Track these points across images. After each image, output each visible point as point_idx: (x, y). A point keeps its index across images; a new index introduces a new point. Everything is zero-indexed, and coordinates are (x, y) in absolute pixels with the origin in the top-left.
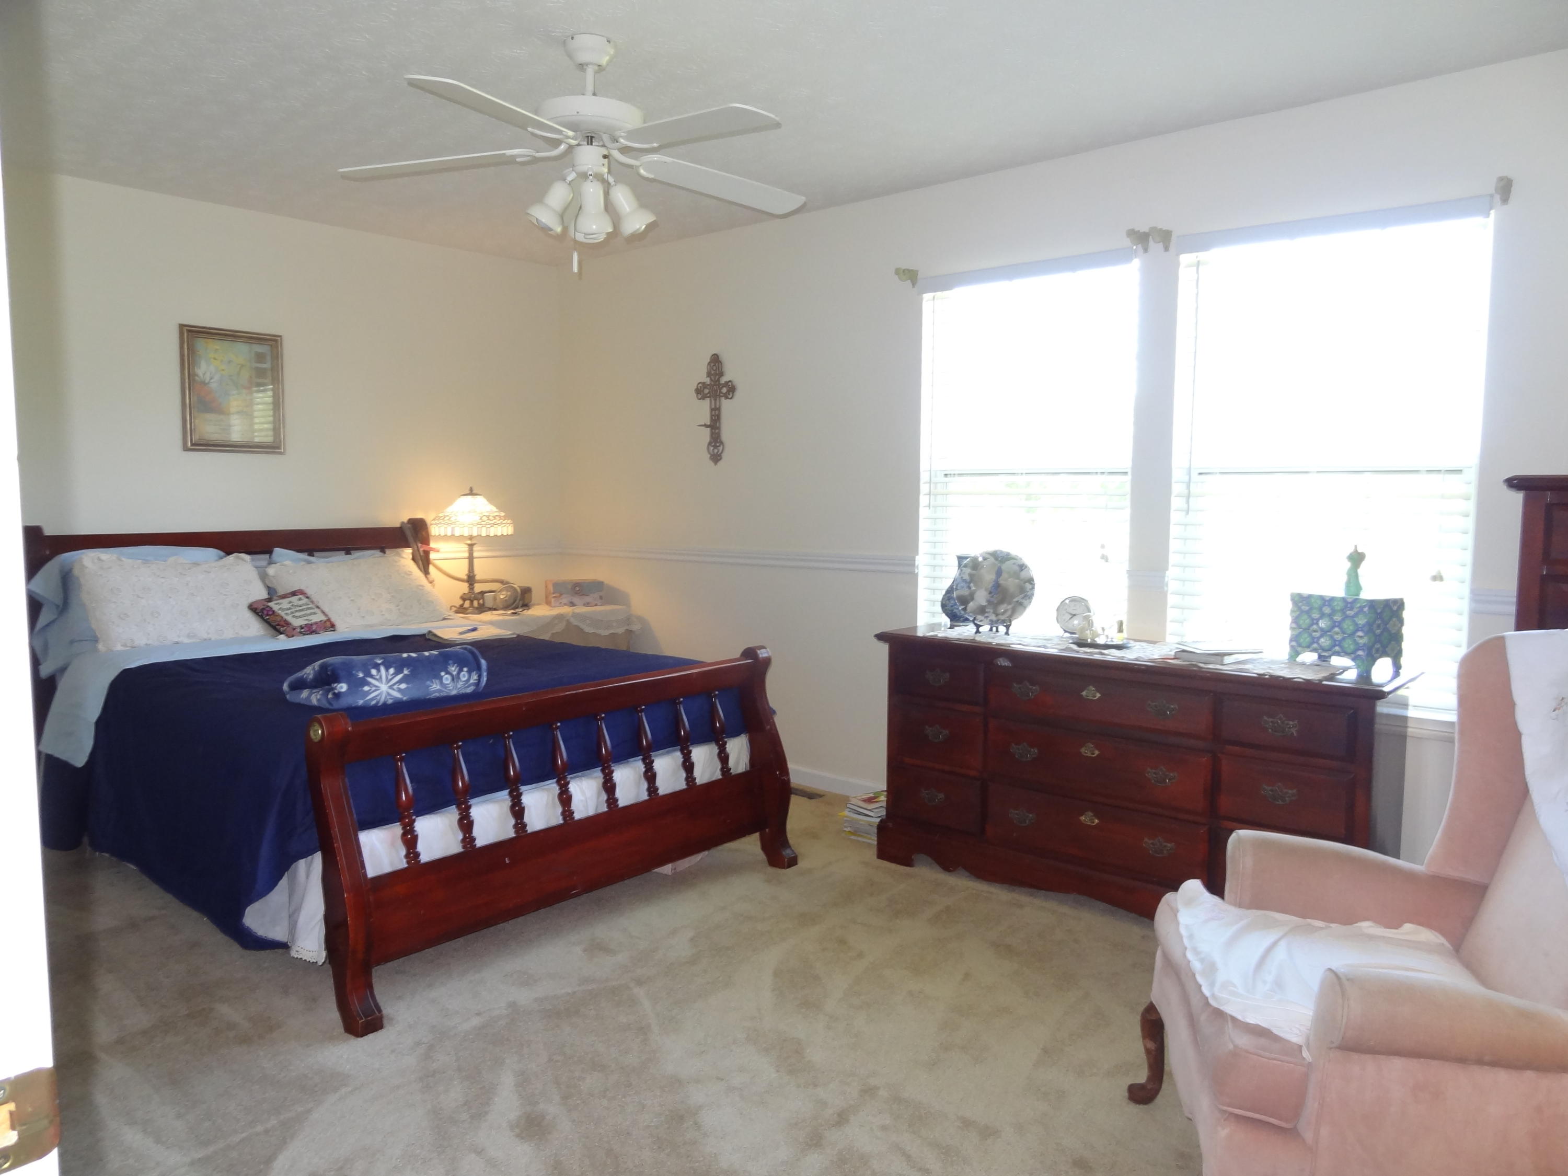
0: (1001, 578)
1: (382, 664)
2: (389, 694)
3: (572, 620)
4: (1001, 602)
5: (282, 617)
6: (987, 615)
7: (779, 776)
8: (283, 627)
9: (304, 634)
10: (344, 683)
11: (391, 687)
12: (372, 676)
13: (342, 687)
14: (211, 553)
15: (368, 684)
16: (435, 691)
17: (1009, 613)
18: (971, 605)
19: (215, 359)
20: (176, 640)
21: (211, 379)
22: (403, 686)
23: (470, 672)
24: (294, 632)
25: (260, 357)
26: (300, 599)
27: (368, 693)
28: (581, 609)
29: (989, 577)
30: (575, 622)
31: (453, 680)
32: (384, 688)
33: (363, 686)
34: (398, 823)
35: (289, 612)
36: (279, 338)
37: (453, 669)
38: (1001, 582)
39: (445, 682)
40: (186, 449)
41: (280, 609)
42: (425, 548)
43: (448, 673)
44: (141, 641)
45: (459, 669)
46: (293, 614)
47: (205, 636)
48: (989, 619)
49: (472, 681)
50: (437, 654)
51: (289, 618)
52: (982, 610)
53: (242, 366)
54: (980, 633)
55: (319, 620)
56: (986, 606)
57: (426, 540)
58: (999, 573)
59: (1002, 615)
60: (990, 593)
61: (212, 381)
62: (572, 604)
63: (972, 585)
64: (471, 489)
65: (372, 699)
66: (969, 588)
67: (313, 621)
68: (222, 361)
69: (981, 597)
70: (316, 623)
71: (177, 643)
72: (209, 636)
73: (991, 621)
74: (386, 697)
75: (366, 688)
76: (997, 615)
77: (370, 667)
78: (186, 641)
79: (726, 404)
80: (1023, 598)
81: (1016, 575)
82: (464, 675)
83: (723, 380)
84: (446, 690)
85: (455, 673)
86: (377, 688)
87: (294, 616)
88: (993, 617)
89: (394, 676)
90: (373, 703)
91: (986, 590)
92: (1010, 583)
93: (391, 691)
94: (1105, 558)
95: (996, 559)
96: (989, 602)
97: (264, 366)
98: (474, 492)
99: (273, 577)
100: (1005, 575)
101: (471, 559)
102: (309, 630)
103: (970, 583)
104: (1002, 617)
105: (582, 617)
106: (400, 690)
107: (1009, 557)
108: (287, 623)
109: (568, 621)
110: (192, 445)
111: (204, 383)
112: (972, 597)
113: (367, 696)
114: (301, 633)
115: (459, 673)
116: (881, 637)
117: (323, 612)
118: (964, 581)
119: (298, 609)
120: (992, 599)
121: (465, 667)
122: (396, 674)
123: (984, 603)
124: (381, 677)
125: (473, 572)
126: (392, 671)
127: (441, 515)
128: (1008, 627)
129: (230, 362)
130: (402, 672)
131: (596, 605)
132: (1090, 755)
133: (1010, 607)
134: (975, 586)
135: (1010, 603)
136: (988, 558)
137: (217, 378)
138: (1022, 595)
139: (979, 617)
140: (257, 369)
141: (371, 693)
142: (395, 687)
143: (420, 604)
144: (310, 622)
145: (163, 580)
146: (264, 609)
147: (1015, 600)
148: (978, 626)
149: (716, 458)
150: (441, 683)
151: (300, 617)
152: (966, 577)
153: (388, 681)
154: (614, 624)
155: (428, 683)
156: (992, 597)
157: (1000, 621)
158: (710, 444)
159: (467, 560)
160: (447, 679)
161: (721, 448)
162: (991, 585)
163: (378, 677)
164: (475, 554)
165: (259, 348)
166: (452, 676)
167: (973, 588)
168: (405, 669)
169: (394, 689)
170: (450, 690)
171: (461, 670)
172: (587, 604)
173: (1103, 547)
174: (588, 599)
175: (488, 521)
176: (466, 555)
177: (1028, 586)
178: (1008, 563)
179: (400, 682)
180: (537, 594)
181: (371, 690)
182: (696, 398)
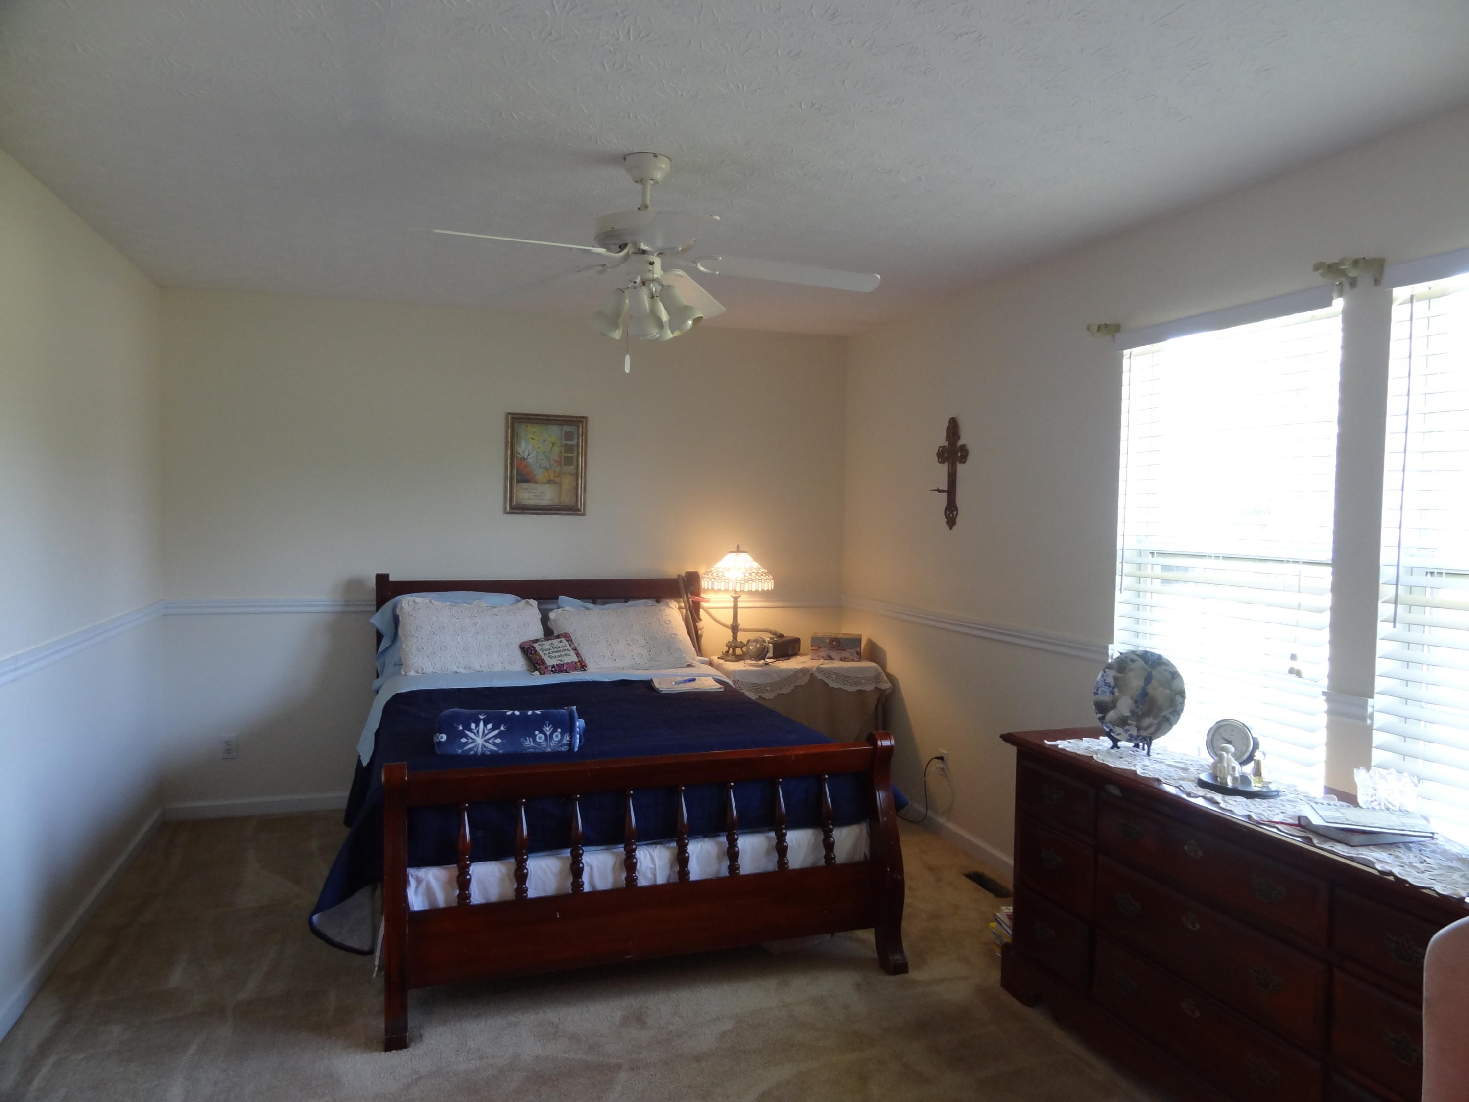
0: (1150, 686)
1: (483, 719)
2: (484, 746)
3: (816, 674)
4: (1147, 714)
5: (541, 657)
6: (1127, 727)
7: (889, 873)
8: (539, 665)
9: (554, 673)
10: (444, 733)
11: (487, 741)
12: (470, 730)
13: (442, 738)
14: (511, 597)
15: (466, 736)
16: (529, 748)
17: (1152, 729)
18: (1111, 715)
19: (533, 439)
20: (456, 669)
21: (529, 455)
22: (498, 741)
23: (562, 734)
24: (546, 671)
25: (568, 436)
26: (561, 641)
27: (466, 744)
28: (836, 664)
29: (1136, 682)
30: (820, 677)
31: (546, 738)
32: (480, 741)
33: (462, 738)
34: (456, 866)
35: (547, 652)
36: (584, 420)
37: (548, 729)
38: (1150, 690)
39: (538, 740)
40: (506, 513)
41: (541, 650)
42: (695, 598)
43: (542, 732)
44: (429, 669)
45: (553, 730)
46: (550, 655)
47: (478, 668)
48: (1129, 733)
49: (564, 741)
50: (539, 714)
51: (546, 658)
52: (1123, 722)
53: (554, 444)
54: (1118, 748)
55: (570, 661)
56: (1127, 717)
57: (696, 591)
58: (1148, 679)
59: (1145, 730)
60: (1136, 702)
61: (529, 457)
62: (830, 658)
63: (1116, 690)
64: (738, 547)
65: (470, 749)
66: (1113, 693)
67: (565, 662)
68: (538, 441)
69: (1125, 706)
70: (567, 663)
71: (457, 673)
72: (482, 668)
73: (1131, 736)
74: (482, 749)
75: (464, 740)
76: (1139, 728)
77: (471, 721)
78: (463, 671)
79: (960, 467)
80: (1171, 713)
81: (1169, 686)
82: (557, 736)
83: (960, 443)
84: (539, 747)
85: (548, 733)
86: (474, 741)
87: (550, 657)
88: (1134, 732)
89: (491, 731)
90: (472, 753)
91: (1131, 698)
92: (1159, 693)
93: (486, 744)
94: (1295, 672)
95: (1146, 662)
96: (1133, 712)
97: (572, 443)
98: (740, 549)
99: (554, 620)
100: (1154, 683)
101: (735, 609)
102: (560, 669)
103: (1113, 687)
104: (1144, 733)
105: (828, 672)
106: (494, 744)
107: (1160, 661)
108: (543, 662)
109: (812, 675)
110: (511, 508)
111: (524, 459)
112: (1113, 705)
113: (465, 747)
114: (552, 671)
115: (552, 734)
116: (1008, 738)
117: (578, 655)
118: (1107, 684)
119: (556, 650)
120: (1137, 710)
121: (560, 728)
122: (493, 729)
123: (1127, 714)
124: (478, 732)
125: (737, 622)
126: (490, 726)
127: (708, 570)
128: (1149, 745)
129: (544, 441)
130: (499, 728)
131: (853, 660)
132: (1191, 927)
133: (1155, 722)
134: (1119, 691)
135: (1155, 717)
136: (1137, 660)
137: (534, 454)
138: (1171, 710)
139: (1118, 730)
140: (566, 445)
141: (468, 745)
142: (491, 741)
143: (669, 651)
144: (562, 663)
145: (457, 621)
146: (529, 648)
147: (1163, 714)
148: (1115, 741)
149: (951, 522)
150: (535, 740)
151: (555, 657)
152: (1110, 680)
153: (484, 735)
154: (863, 681)
155: (522, 740)
156: (1138, 707)
157: (1141, 737)
158: (946, 509)
159: (732, 610)
160: (540, 737)
161: (955, 513)
162: (1138, 693)
163: (475, 731)
164: (739, 605)
165: (568, 429)
166: (545, 734)
167: (1117, 694)
168: (503, 726)
169: (489, 743)
170: (544, 748)
171: (555, 731)
172: (843, 659)
173: (1293, 657)
174: (845, 654)
175: (750, 577)
176: (732, 605)
177: (1178, 698)
178: (1158, 668)
179: (495, 737)
180: (805, 644)
181: (467, 742)
182: (937, 462)
